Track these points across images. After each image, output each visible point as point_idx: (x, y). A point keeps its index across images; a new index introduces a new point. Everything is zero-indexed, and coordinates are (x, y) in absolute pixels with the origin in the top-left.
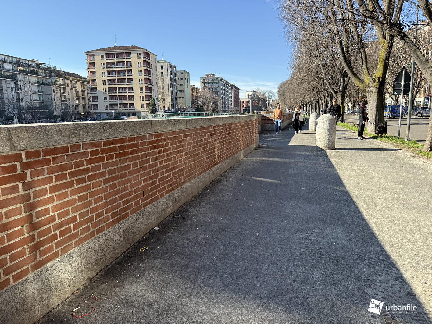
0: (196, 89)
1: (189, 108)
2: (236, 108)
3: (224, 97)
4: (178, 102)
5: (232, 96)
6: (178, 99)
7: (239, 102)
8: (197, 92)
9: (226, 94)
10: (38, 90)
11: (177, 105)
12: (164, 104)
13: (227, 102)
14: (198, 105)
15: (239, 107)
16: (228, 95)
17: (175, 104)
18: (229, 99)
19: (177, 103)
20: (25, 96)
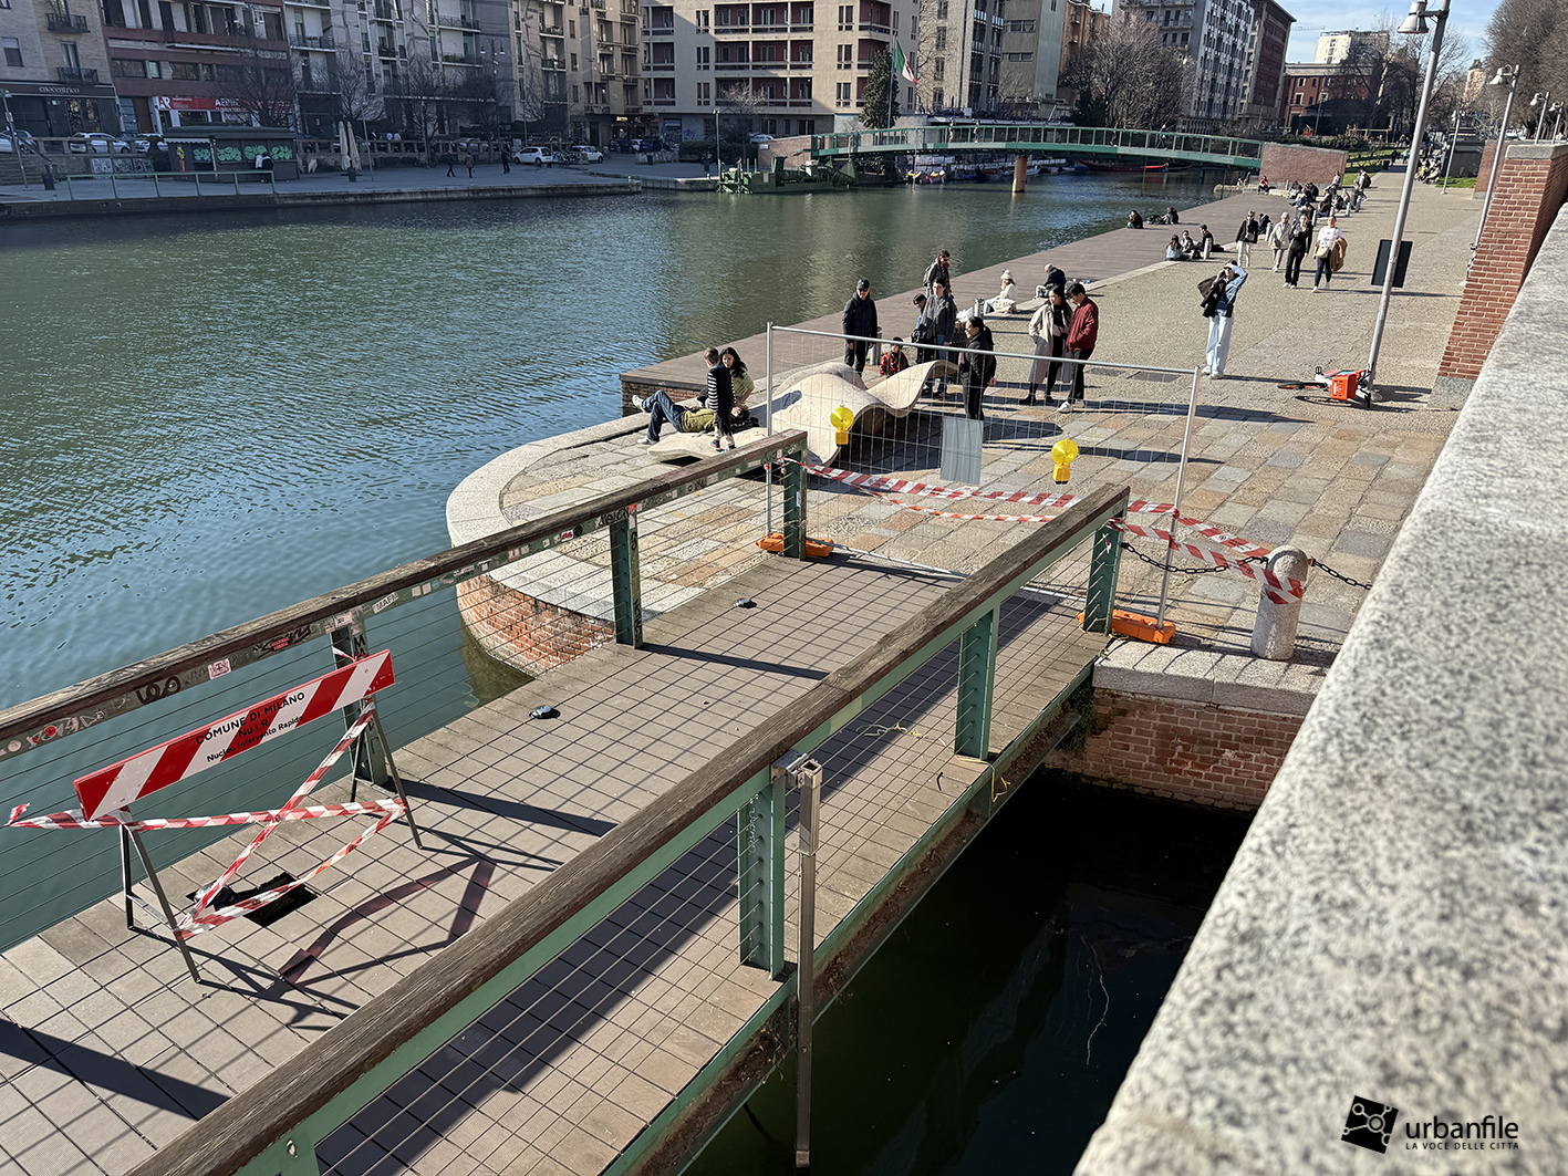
0: (1094, 15)
1: (1047, 103)
2: (1263, 109)
3: (1211, 57)
4: (1003, 73)
5: (1253, 52)
6: (1003, 63)
7: (1280, 82)
8: (1092, 30)
9: (1228, 39)
10: (463, 17)
11: (995, 90)
12: (937, 84)
13: (1222, 79)
14: (1089, 91)
15: (1278, 103)
16: (1234, 45)
17: (984, 84)
18: (1236, 66)
19: (994, 80)
20: (414, 38)
